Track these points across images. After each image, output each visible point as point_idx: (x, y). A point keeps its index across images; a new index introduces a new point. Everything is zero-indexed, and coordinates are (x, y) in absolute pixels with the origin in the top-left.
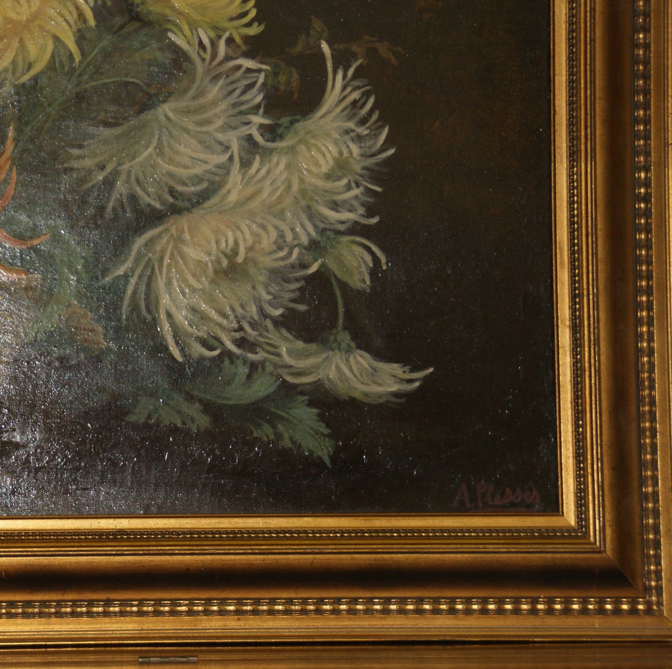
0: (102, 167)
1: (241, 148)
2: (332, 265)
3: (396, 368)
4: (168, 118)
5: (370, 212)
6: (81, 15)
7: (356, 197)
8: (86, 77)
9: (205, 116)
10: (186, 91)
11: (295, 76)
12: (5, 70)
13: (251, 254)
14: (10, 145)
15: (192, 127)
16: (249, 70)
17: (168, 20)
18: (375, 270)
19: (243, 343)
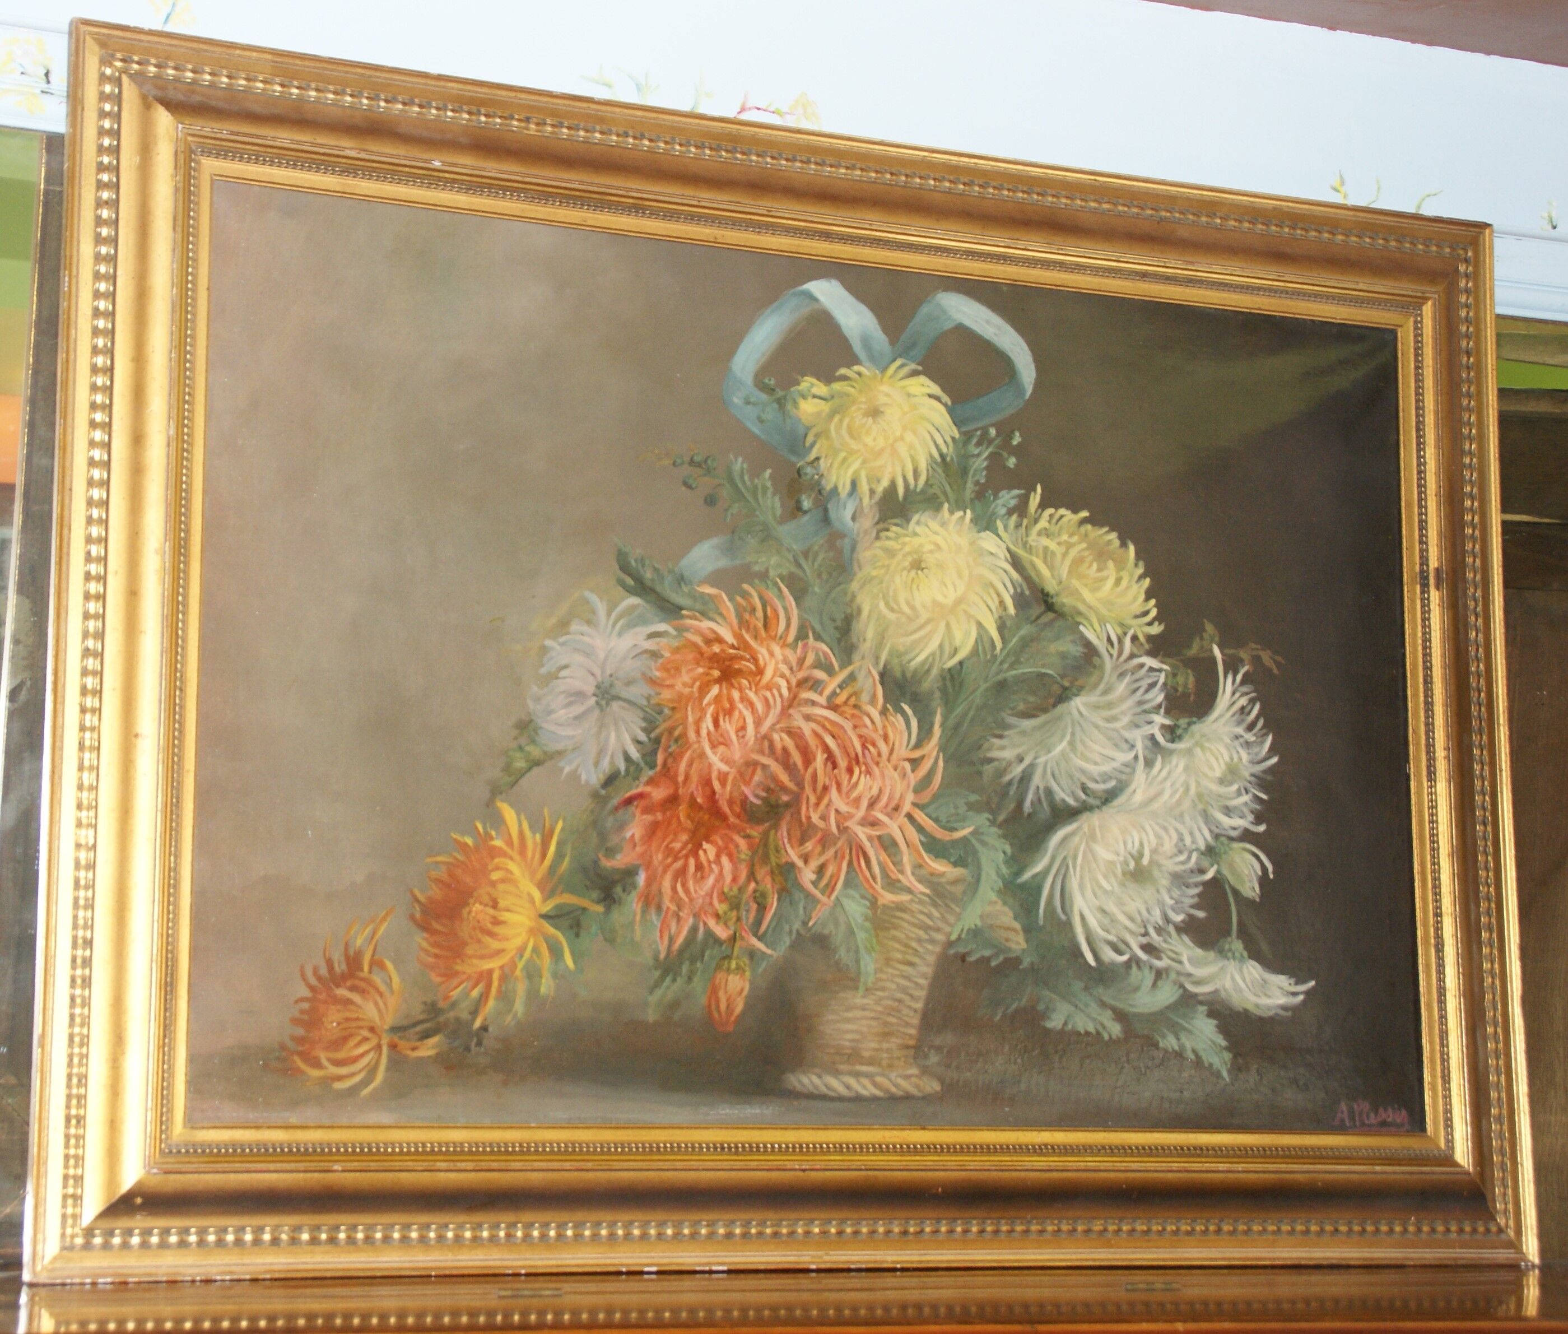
0: (1021, 760)
1: (1145, 748)
2: (1226, 872)
3: (1283, 980)
4: (1080, 713)
5: (1258, 820)
6: (1002, 603)
7: (1246, 804)
8: (1006, 666)
9: (1114, 712)
10: (1096, 685)
11: (1191, 679)
12: (933, 654)
13: (1155, 857)
14: (937, 731)
15: (1101, 723)
16: (1151, 669)
17: (1080, 613)
18: (1263, 879)
19: (1149, 948)
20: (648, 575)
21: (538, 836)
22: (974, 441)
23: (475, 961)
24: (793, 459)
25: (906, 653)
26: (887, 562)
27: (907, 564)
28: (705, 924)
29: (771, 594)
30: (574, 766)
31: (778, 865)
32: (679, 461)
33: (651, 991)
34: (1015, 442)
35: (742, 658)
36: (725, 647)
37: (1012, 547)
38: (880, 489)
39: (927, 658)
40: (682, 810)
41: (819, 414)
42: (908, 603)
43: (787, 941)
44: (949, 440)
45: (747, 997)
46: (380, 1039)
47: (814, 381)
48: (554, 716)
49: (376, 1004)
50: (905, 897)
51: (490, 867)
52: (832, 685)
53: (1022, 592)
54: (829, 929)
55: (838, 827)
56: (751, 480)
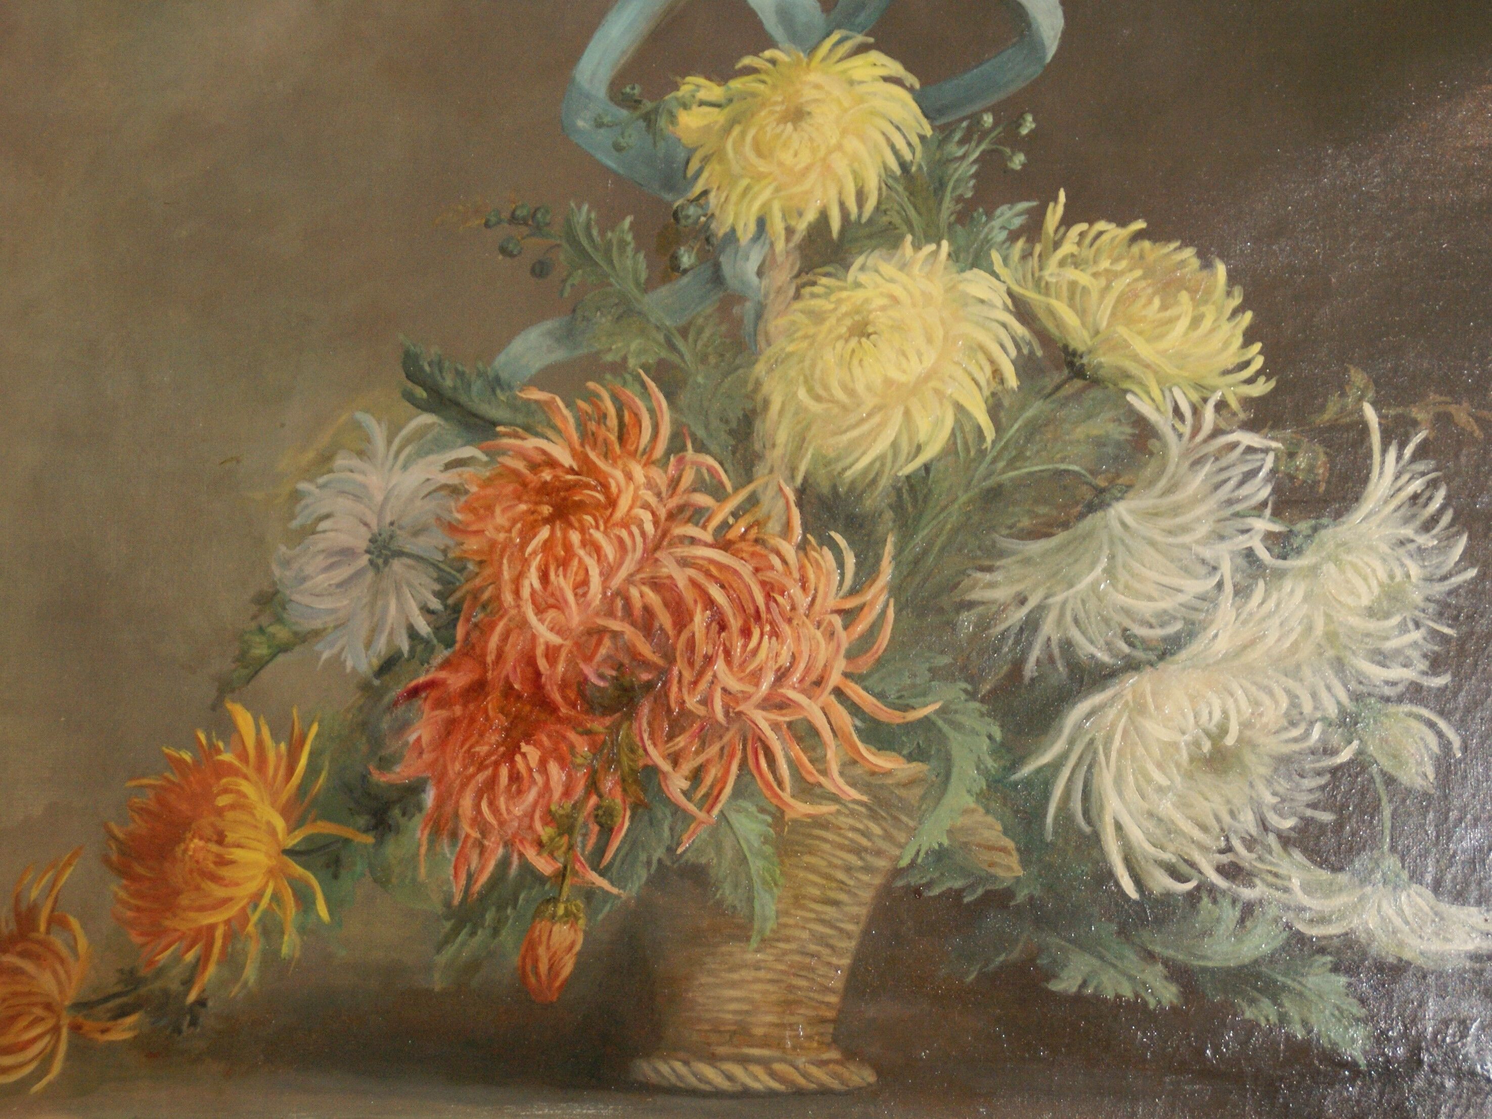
0: (1023, 601)
1: (1235, 570)
2: (1374, 751)
3: (1474, 915)
4: (1124, 525)
5: (1436, 668)
6: (997, 373)
7: (1415, 644)
8: (1001, 464)
9: (1179, 520)
10: (1152, 483)
11: (1322, 460)
12: (882, 458)
13: (1248, 733)
14: (887, 566)
15: (1159, 538)
16: (1250, 450)
17: (1128, 376)
18: (1442, 761)
19: (1232, 871)
20: (448, 382)
21: (283, 746)
22: (957, 136)
23: (192, 915)
24: (668, 197)
25: (838, 459)
26: (812, 331)
27: (843, 330)
28: (521, 855)
29: (631, 394)
30: (335, 650)
31: (633, 771)
32: (493, 219)
33: (439, 949)
34: (1024, 131)
35: (587, 486)
36: (559, 472)
37: (1016, 288)
38: (802, 226)
39: (872, 463)
40: (492, 703)
41: (707, 129)
42: (845, 388)
43: (643, 874)
44: (915, 141)
45: (579, 954)
46: (59, 1018)
47: (701, 81)
48: (308, 584)
49: (55, 973)
50: (825, 809)
51: (215, 790)
52: (723, 513)
53: (1032, 353)
54: (709, 857)
55: (727, 714)
56: (602, 233)
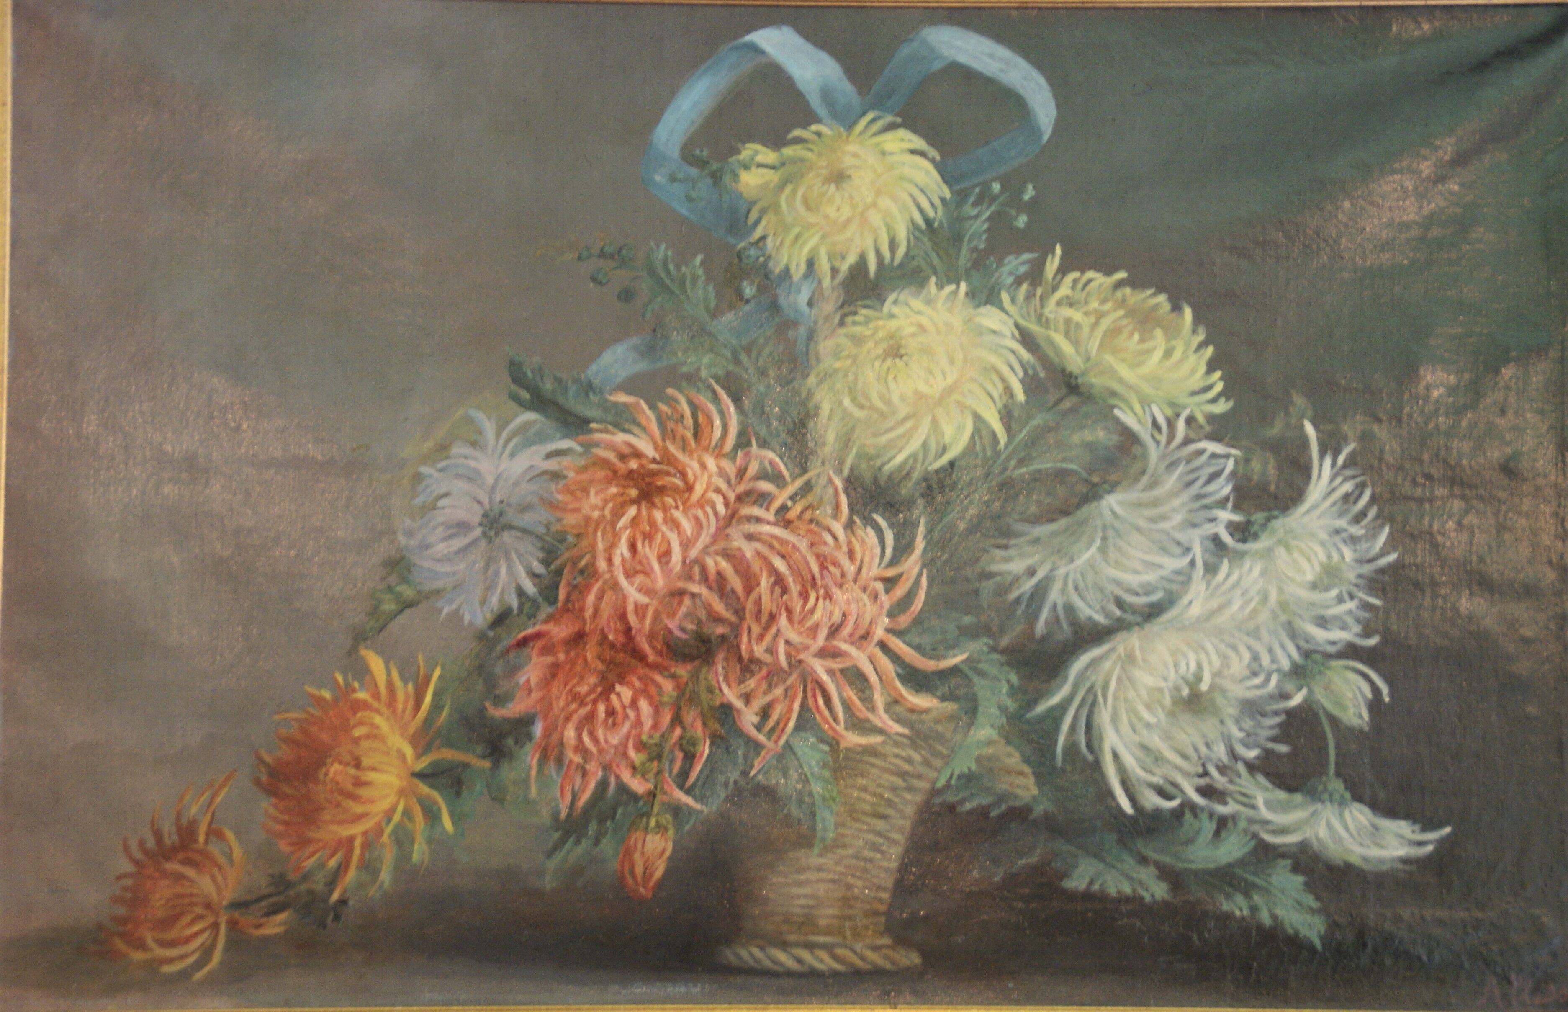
0: (1032, 573)
1: (1205, 550)
2: (1320, 697)
3: (1403, 827)
4: (1114, 513)
5: (1367, 633)
6: (1008, 390)
7: (1350, 612)
8: (1013, 463)
9: (1160, 510)
10: (1136, 480)
11: (1272, 464)
12: (914, 456)
13: (1218, 681)
14: (920, 544)
15: (1142, 523)
16: (1214, 456)
17: (1114, 394)
18: (1375, 705)
19: (1207, 791)
20: (548, 386)
21: (410, 687)
22: (972, 200)
23: (334, 827)
24: (732, 240)
25: (878, 456)
26: (854, 351)
27: (880, 351)
28: (618, 777)
29: (704, 400)
30: (454, 606)
31: (712, 708)
32: (585, 254)
33: (550, 854)
34: (1026, 197)
35: (668, 474)
36: (644, 462)
37: (1022, 322)
38: (844, 268)
39: (906, 461)
40: (591, 652)
41: (765, 186)
42: (882, 398)
43: (722, 794)
44: (937, 202)
45: (670, 859)
46: (217, 915)
47: (759, 147)
48: (430, 552)
49: (213, 878)
50: (875, 740)
51: (352, 722)
52: (782, 497)
53: (1036, 374)
54: (777, 780)
55: (790, 664)
56: (678, 267)
